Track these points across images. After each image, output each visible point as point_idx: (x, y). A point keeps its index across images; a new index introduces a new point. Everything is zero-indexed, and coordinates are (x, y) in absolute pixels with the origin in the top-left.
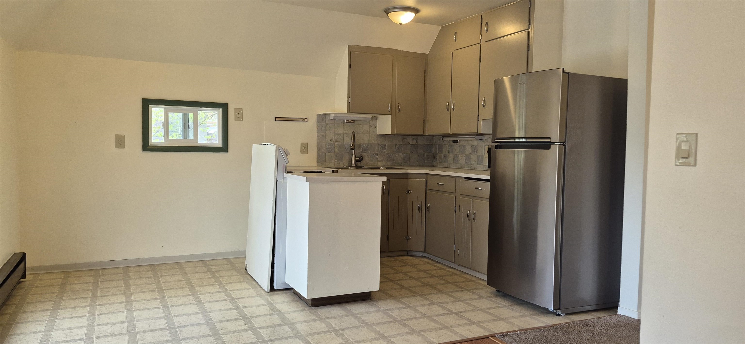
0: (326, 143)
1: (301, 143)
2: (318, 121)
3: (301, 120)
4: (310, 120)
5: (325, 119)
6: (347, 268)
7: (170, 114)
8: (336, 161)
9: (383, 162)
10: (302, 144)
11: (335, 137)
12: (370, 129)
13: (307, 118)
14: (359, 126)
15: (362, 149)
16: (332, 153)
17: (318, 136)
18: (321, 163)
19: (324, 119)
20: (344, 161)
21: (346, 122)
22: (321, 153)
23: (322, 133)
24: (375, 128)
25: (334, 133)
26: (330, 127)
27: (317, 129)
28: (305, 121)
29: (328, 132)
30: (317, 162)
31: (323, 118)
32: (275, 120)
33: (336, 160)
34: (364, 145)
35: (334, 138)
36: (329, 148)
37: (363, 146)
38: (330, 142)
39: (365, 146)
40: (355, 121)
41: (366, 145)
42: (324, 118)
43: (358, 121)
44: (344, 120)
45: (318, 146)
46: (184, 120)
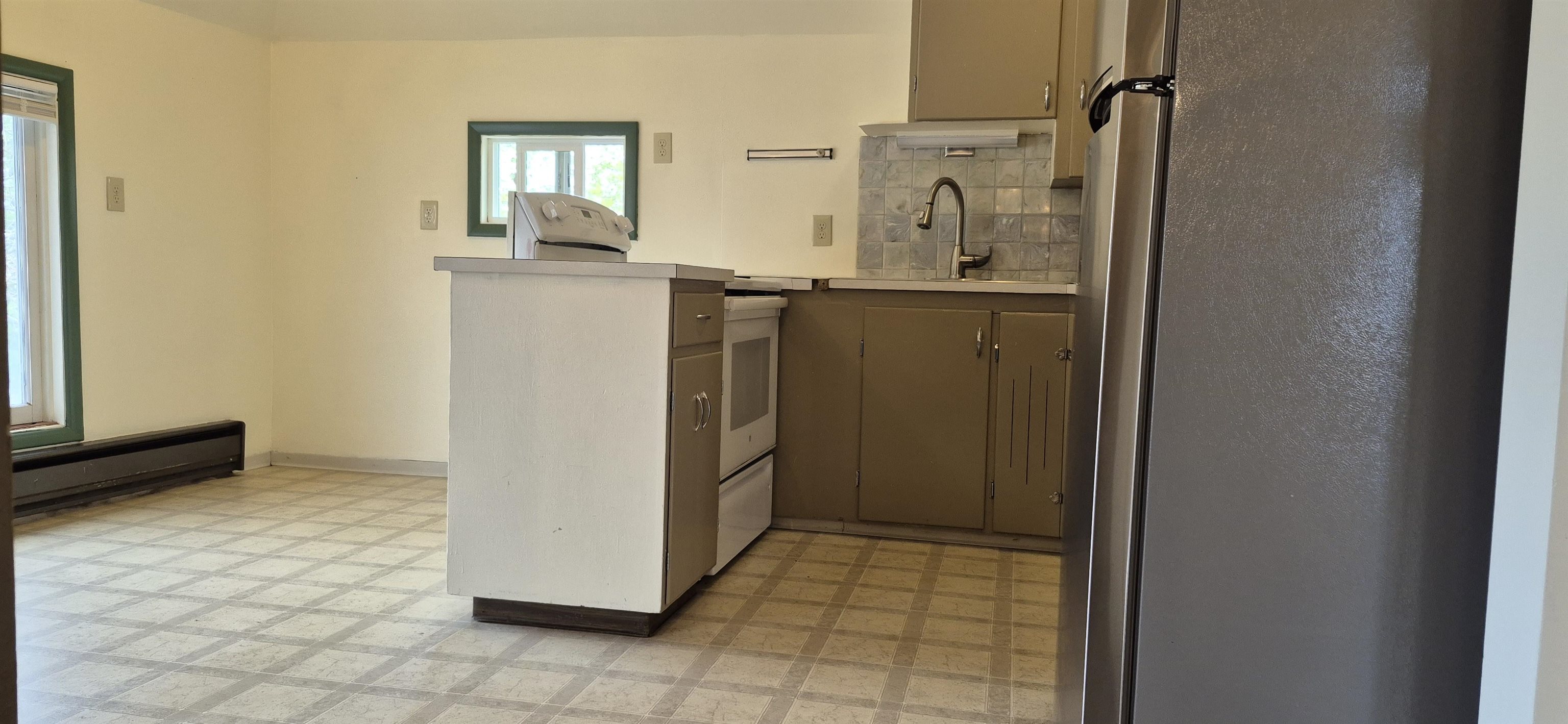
0: (884, 215)
1: (814, 216)
2: (863, 157)
3: (814, 154)
4: (839, 155)
5: (884, 149)
6: (560, 529)
7: (530, 155)
8: (912, 266)
9: (1068, 269)
10: (816, 218)
11: (914, 199)
12: (1024, 172)
13: (831, 150)
14: (990, 163)
15: (998, 231)
16: (902, 244)
17: (862, 198)
18: (870, 272)
19: (882, 148)
20: (937, 268)
21: (948, 156)
22: (869, 243)
23: (873, 189)
24: (1045, 167)
25: (910, 186)
26: (897, 172)
27: (860, 178)
28: (824, 157)
29: (892, 184)
30: (857, 268)
31: (878, 147)
32: (748, 159)
33: (914, 264)
34: (1005, 221)
35: (909, 200)
36: (892, 229)
37: (1001, 223)
38: (898, 212)
39: (1008, 222)
40: (977, 151)
41: (1011, 221)
42: (883, 146)
43: (986, 150)
44: (941, 149)
45: (861, 222)
46: (559, 169)
